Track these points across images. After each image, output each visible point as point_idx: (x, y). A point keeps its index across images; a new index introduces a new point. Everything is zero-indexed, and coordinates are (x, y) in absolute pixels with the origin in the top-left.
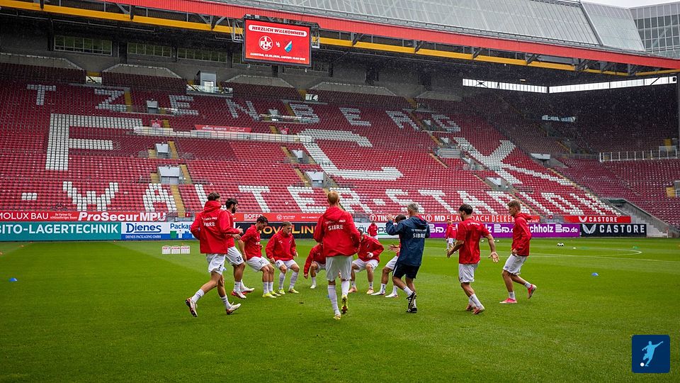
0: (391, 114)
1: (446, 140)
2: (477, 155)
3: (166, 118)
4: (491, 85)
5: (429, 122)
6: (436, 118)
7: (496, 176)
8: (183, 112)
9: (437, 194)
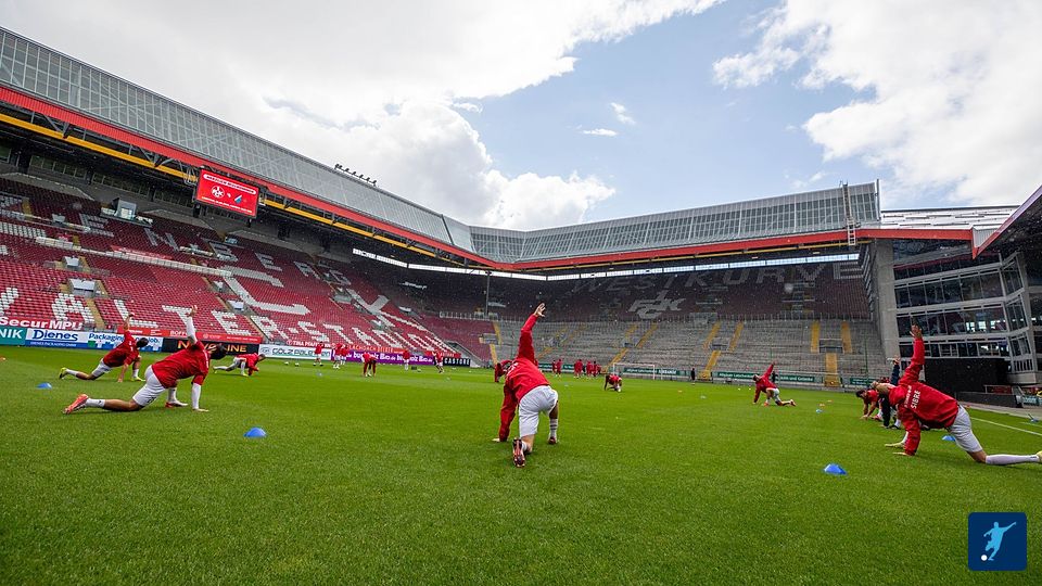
0: (299, 265)
1: (341, 290)
2: (363, 303)
3: (76, 234)
4: (372, 256)
5: (328, 275)
6: (333, 272)
7: (378, 320)
8: (96, 232)
9: (338, 329)
